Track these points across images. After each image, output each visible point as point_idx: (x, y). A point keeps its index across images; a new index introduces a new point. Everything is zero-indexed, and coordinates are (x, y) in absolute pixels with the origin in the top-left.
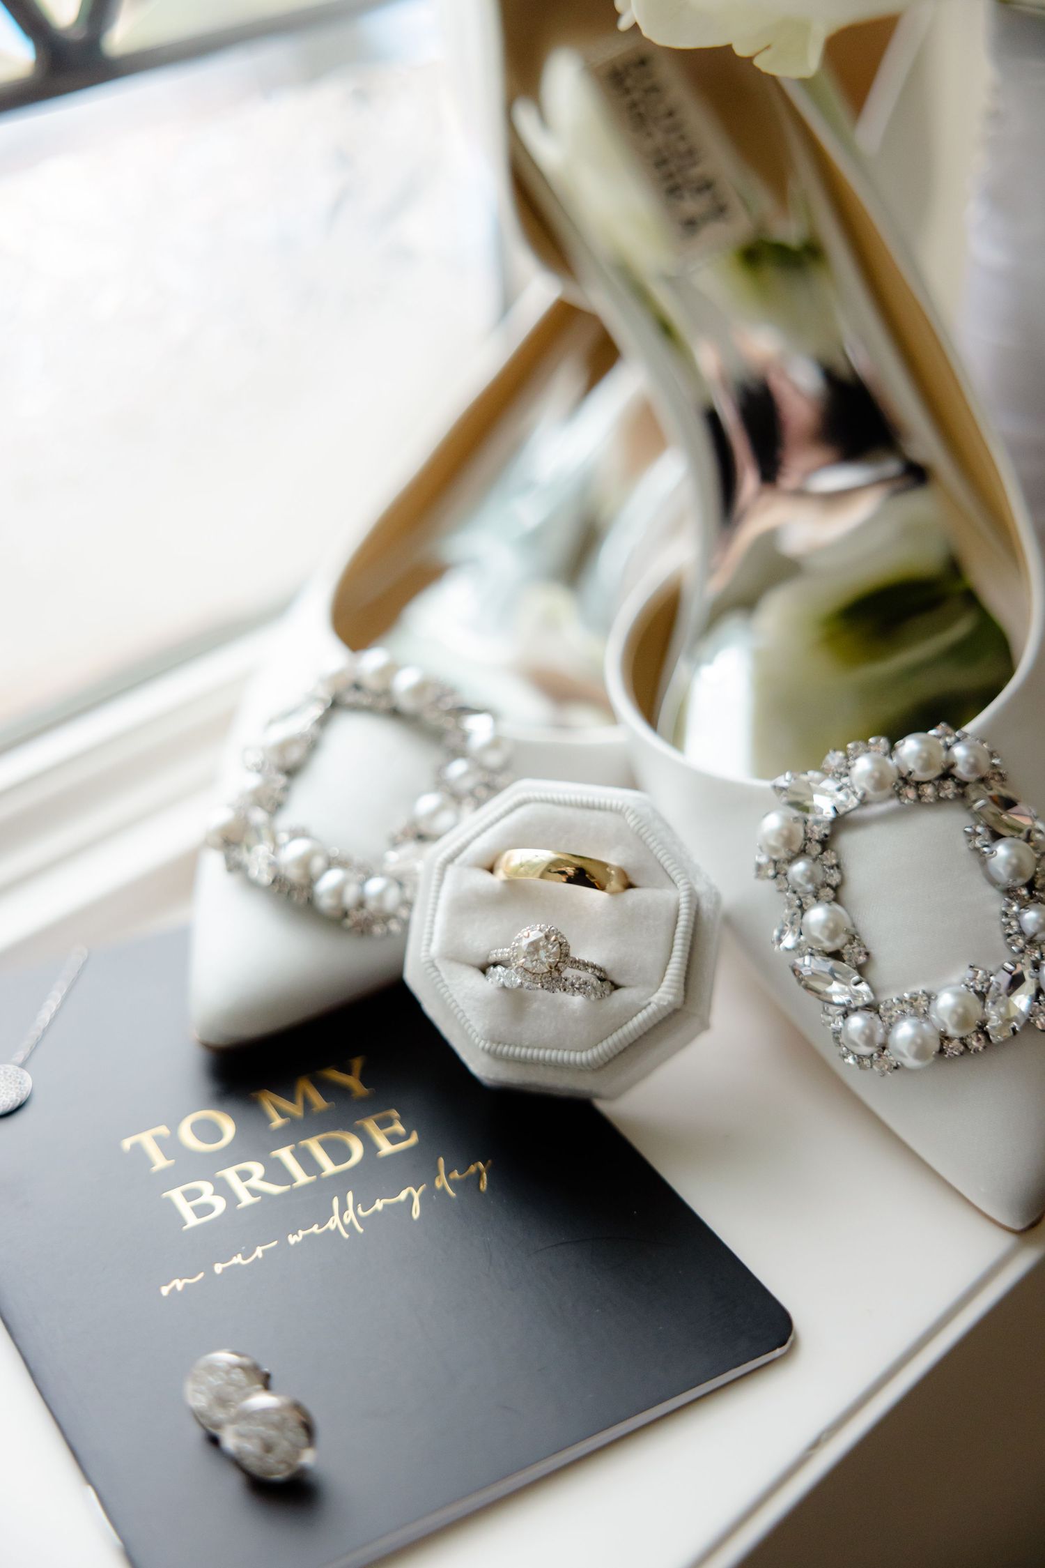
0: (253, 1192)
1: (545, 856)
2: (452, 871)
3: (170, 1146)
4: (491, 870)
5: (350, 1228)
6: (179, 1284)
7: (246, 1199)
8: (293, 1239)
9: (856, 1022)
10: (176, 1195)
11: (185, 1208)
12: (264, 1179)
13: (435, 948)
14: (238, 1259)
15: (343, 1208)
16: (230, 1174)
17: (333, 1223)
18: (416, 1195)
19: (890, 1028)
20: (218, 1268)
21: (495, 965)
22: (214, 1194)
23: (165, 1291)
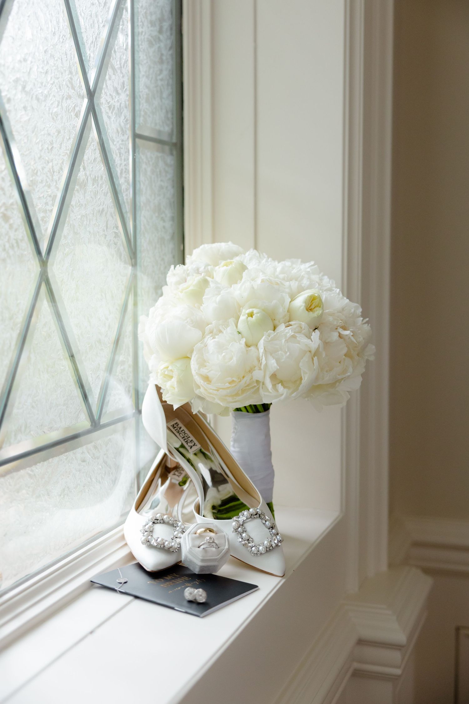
1: (203, 530)
2: (190, 535)
4: (195, 534)
9: (253, 548)
13: (190, 546)
19: (259, 548)
21: (201, 546)
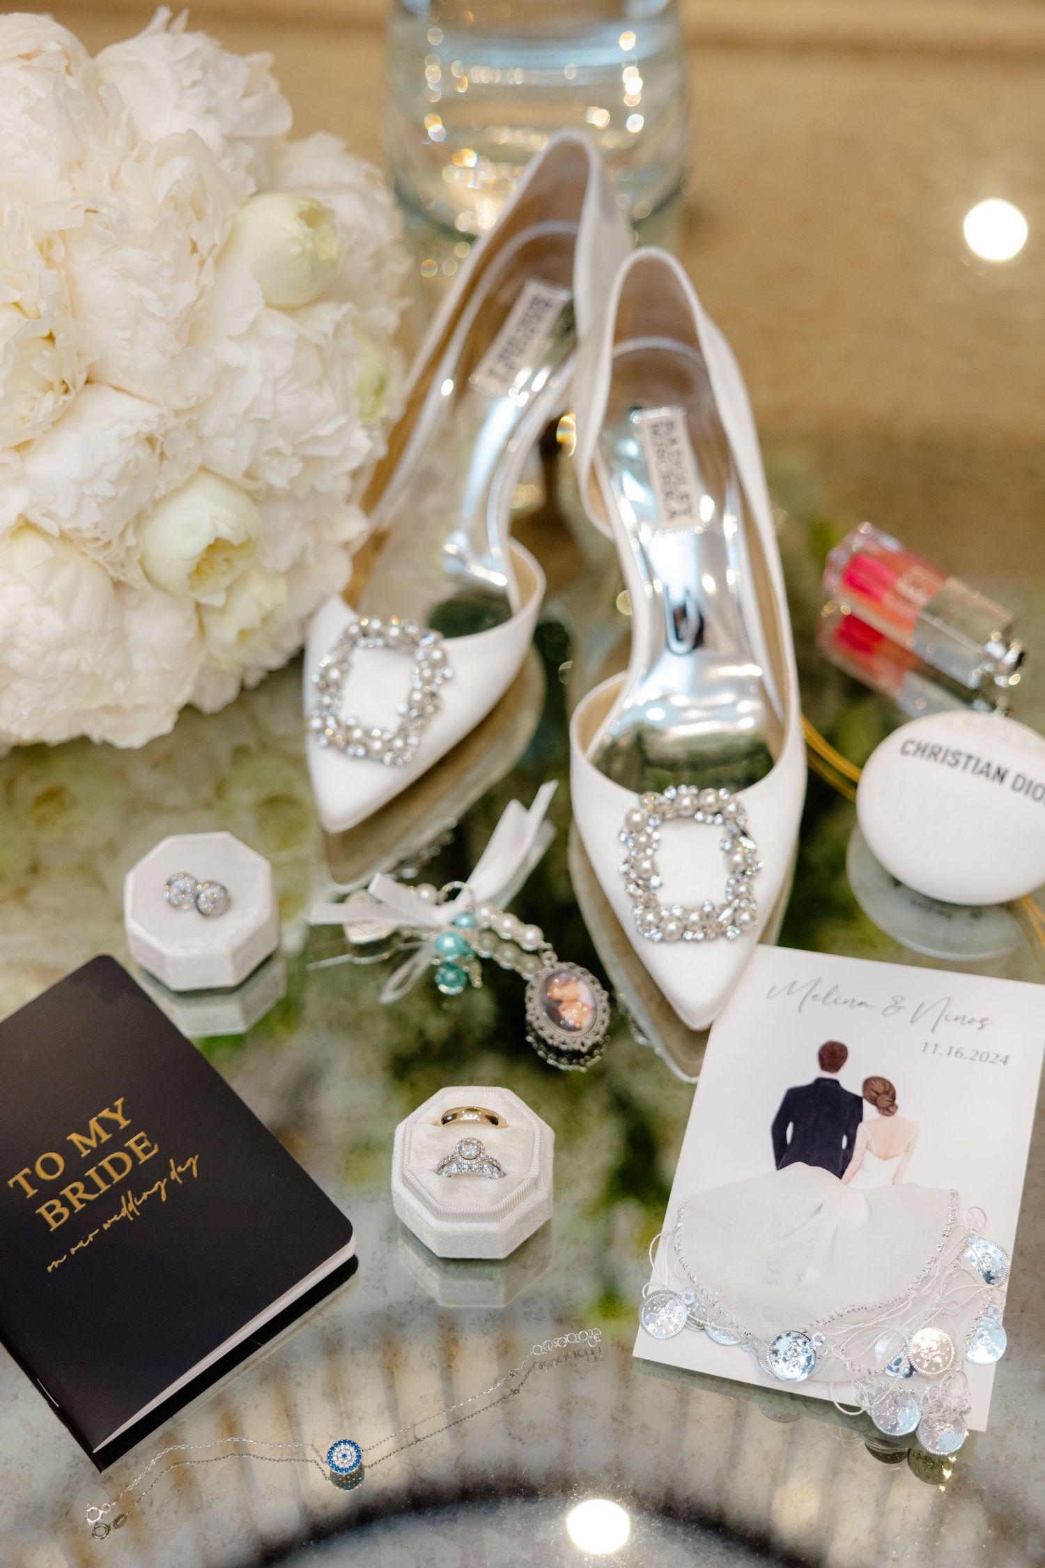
0: (81, 1201)
3: (33, 1179)
5: (132, 1213)
6: (55, 1264)
7: (79, 1207)
8: (106, 1226)
10: (42, 1210)
11: (49, 1217)
12: (85, 1192)
14: (81, 1244)
15: (127, 1202)
16: (66, 1192)
17: (124, 1212)
18: (163, 1186)
20: (73, 1251)
22: (62, 1206)
23: (50, 1269)
